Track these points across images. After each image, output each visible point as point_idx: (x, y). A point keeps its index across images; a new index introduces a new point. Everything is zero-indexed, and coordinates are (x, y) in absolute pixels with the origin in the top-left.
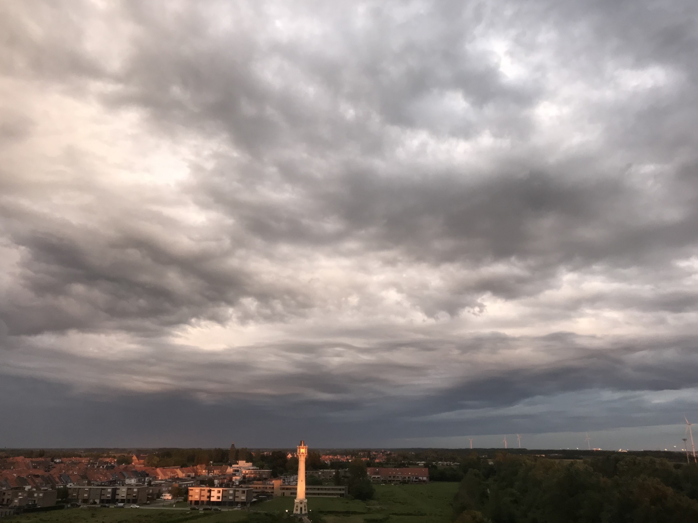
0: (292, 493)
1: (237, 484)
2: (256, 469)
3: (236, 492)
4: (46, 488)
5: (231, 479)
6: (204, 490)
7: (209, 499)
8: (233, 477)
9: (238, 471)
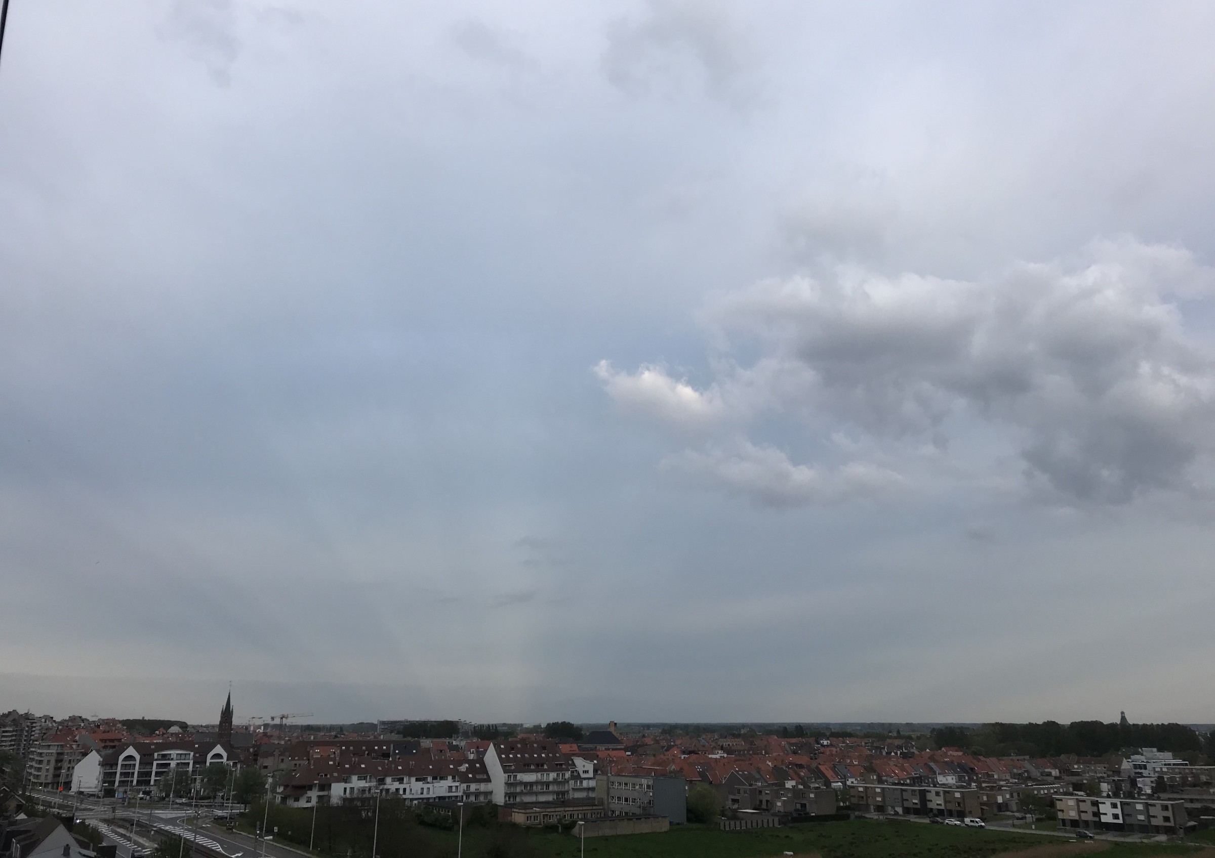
1: (1149, 791)
2: (1182, 765)
3: (1151, 808)
4: (817, 785)
5: (1133, 783)
6: (1084, 801)
7: (1097, 819)
8: (1138, 779)
9: (1145, 767)
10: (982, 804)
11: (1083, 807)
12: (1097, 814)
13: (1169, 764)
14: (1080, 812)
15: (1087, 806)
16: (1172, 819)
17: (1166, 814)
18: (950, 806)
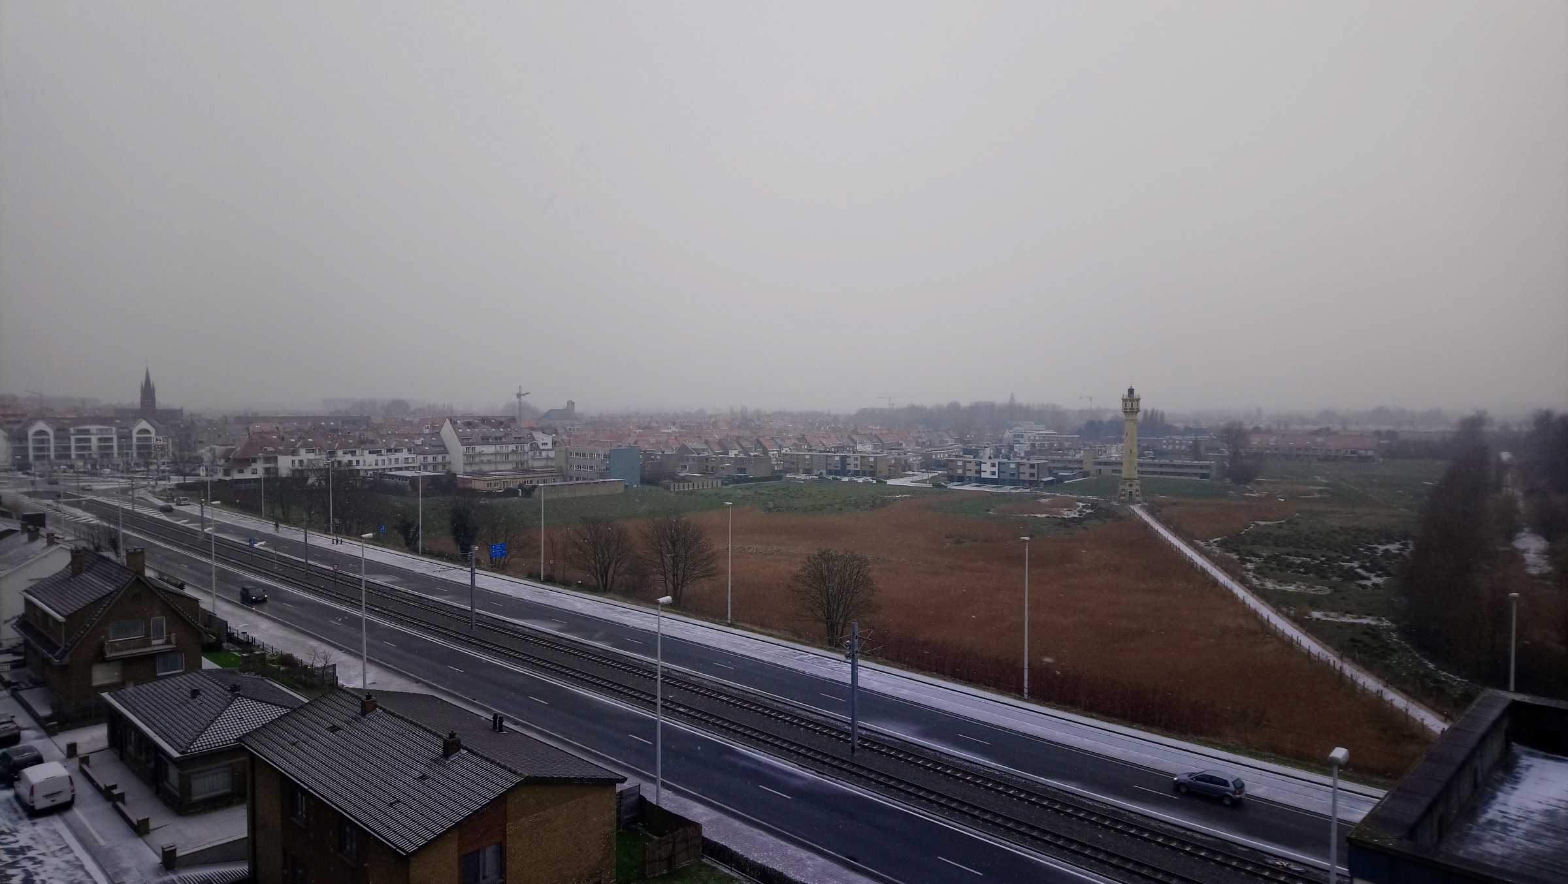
0: (1114, 471)
1: (1022, 454)
2: (1052, 434)
3: (1021, 467)
4: (756, 454)
5: (1011, 448)
6: (971, 462)
7: (978, 475)
8: (1015, 445)
9: (1022, 436)
10: (890, 466)
11: (968, 466)
12: (979, 472)
13: (1042, 434)
14: (965, 470)
15: (972, 467)
16: (1036, 476)
17: (1032, 471)
18: (864, 468)
